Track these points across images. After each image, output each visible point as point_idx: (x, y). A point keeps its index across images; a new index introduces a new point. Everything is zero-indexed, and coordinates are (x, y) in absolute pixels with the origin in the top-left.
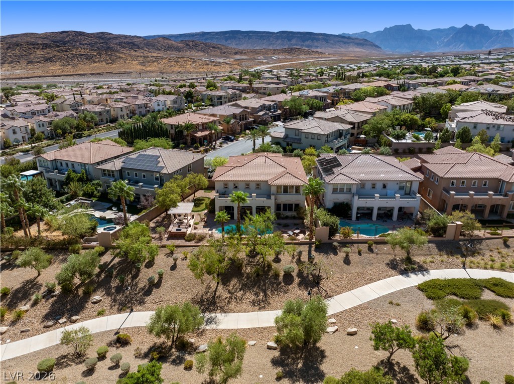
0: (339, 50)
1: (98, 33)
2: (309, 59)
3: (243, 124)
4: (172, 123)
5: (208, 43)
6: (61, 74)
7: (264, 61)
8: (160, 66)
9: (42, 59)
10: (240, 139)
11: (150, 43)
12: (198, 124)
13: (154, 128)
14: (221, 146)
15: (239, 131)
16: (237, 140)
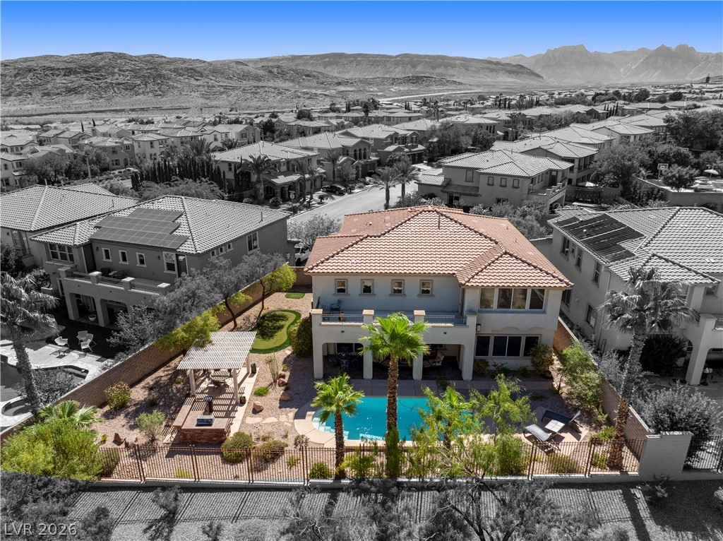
0: (484, 80)
1: (145, 56)
2: (443, 91)
3: (360, 166)
4: (231, 159)
5: (300, 69)
6: (87, 110)
7: (379, 94)
8: (230, 98)
9: (64, 90)
10: (356, 191)
11: (217, 70)
12: (278, 162)
13: (194, 168)
14: (321, 203)
15: (354, 176)
16: (350, 193)
